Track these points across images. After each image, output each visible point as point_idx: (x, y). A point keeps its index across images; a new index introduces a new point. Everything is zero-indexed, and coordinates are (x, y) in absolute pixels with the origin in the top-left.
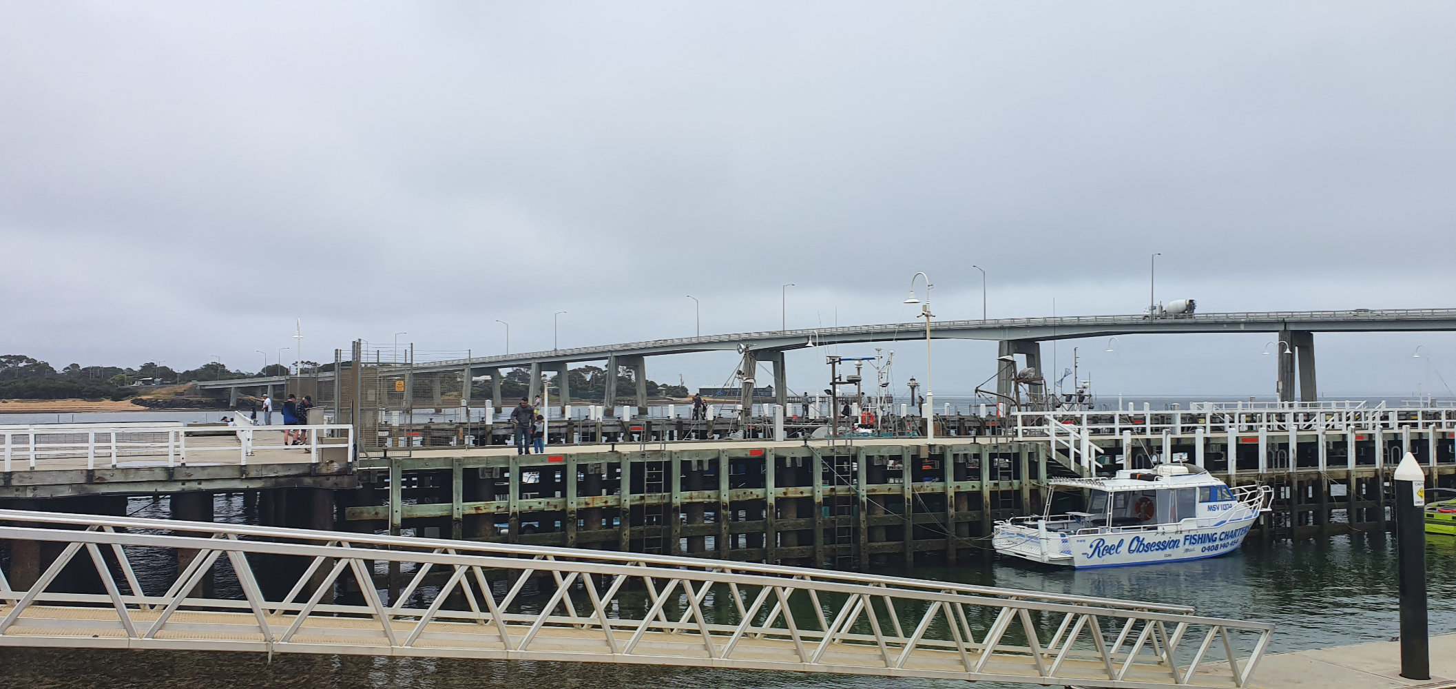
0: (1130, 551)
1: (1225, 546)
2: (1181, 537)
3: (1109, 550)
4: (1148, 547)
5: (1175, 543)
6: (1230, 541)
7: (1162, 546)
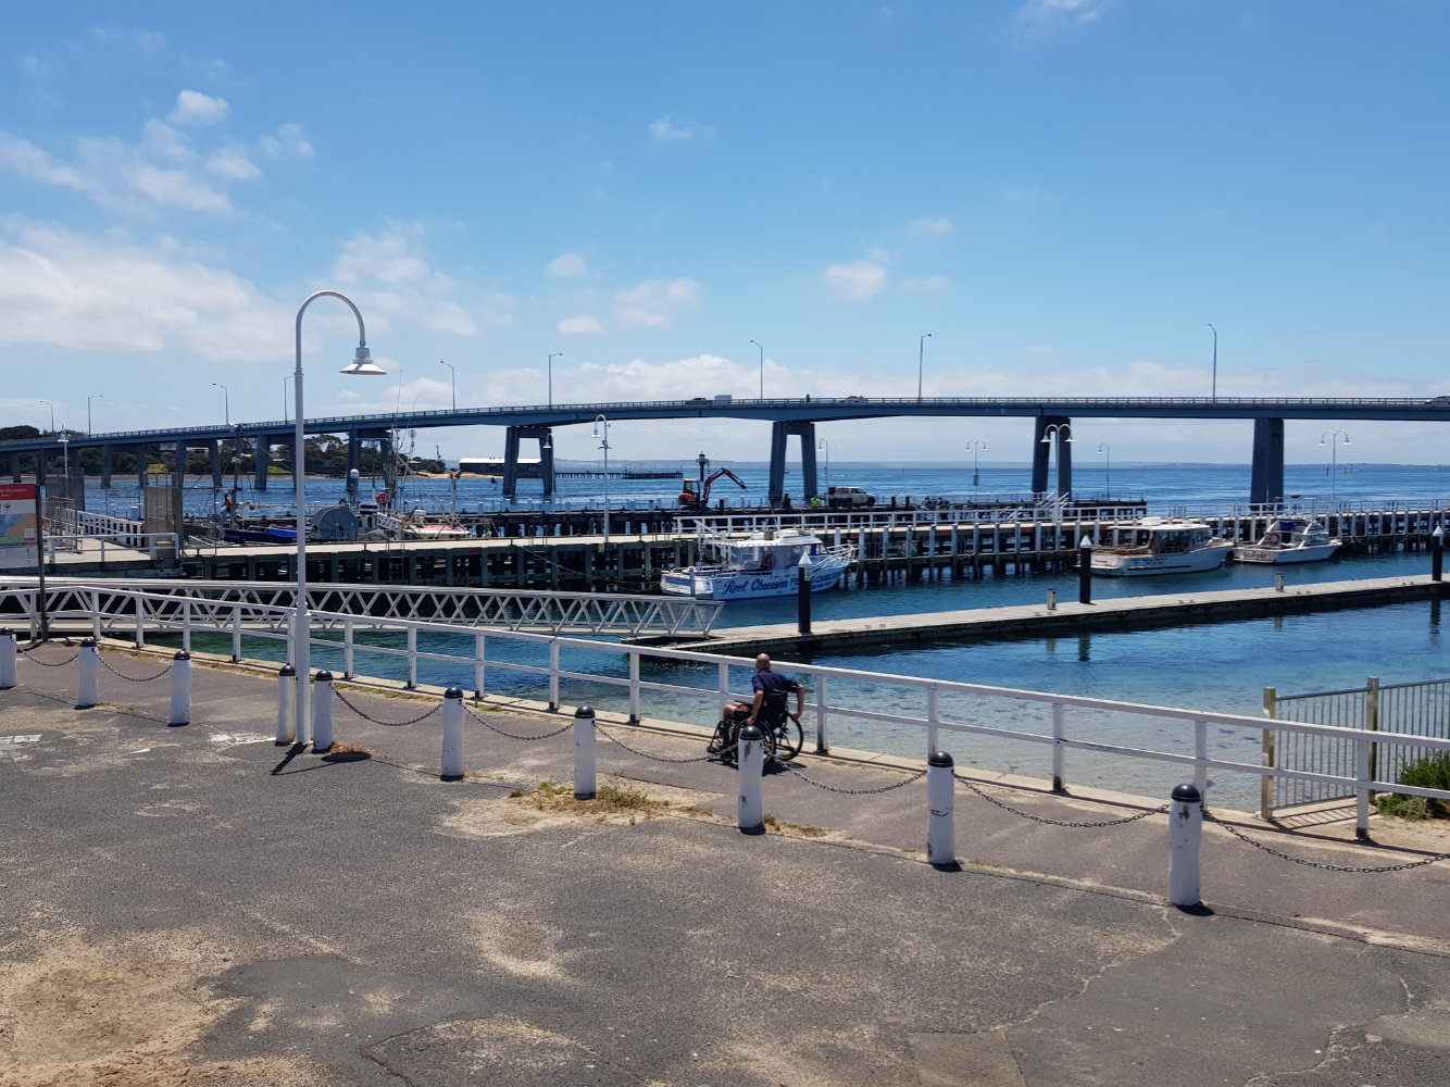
0: (753, 589)
1: (820, 586)
2: (789, 579)
3: (738, 587)
4: (766, 586)
5: (784, 584)
6: (824, 582)
7: (775, 586)
